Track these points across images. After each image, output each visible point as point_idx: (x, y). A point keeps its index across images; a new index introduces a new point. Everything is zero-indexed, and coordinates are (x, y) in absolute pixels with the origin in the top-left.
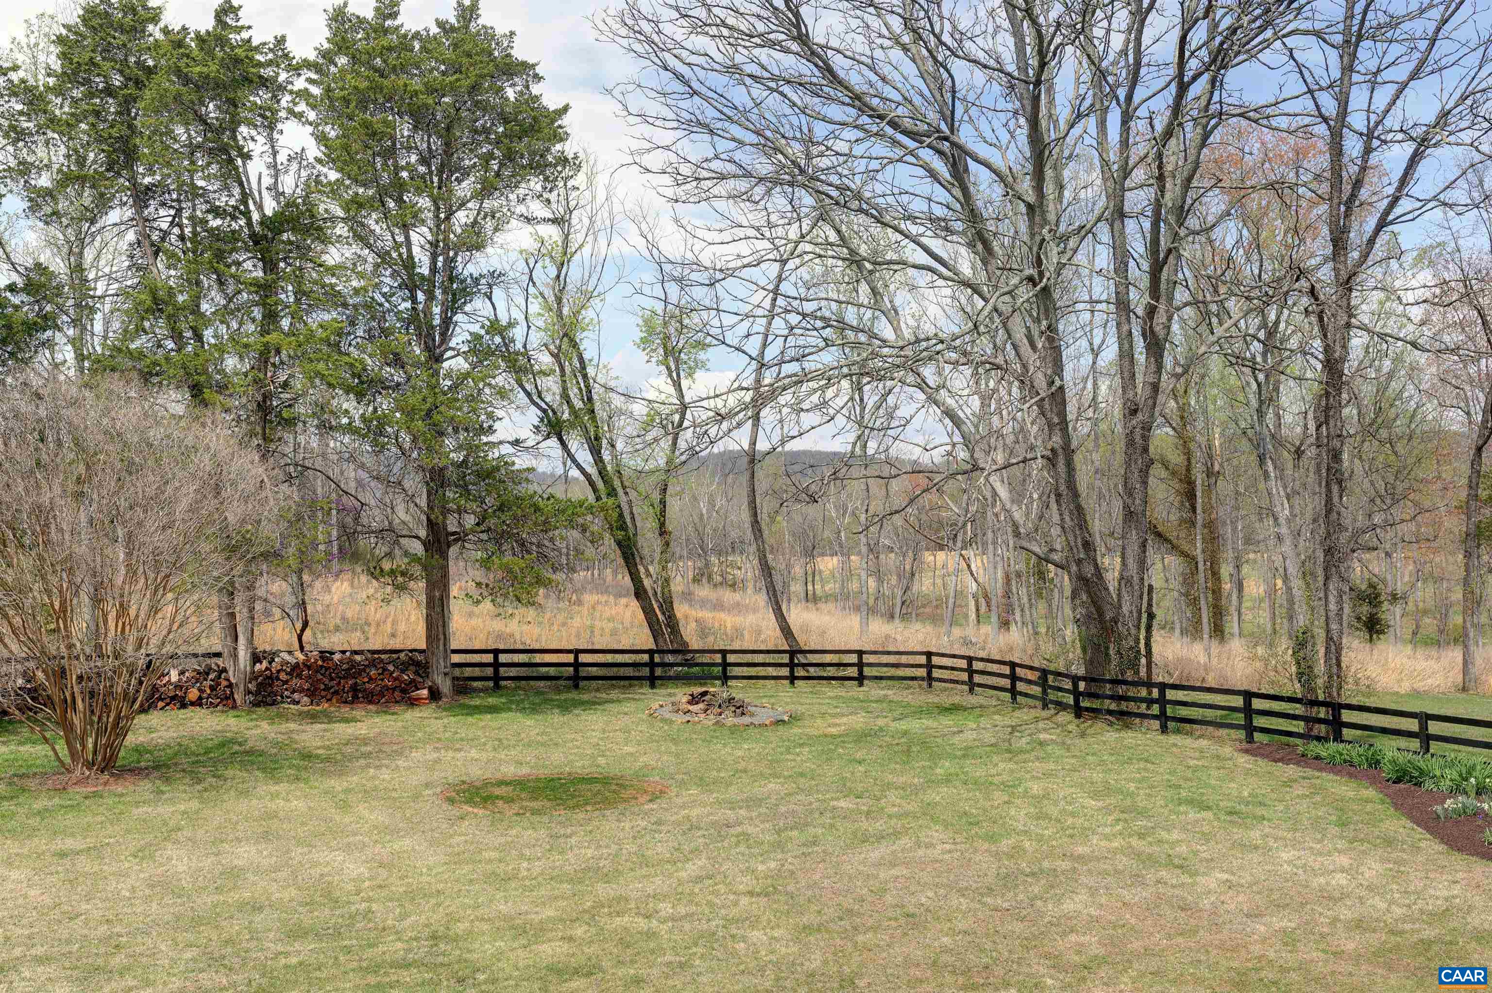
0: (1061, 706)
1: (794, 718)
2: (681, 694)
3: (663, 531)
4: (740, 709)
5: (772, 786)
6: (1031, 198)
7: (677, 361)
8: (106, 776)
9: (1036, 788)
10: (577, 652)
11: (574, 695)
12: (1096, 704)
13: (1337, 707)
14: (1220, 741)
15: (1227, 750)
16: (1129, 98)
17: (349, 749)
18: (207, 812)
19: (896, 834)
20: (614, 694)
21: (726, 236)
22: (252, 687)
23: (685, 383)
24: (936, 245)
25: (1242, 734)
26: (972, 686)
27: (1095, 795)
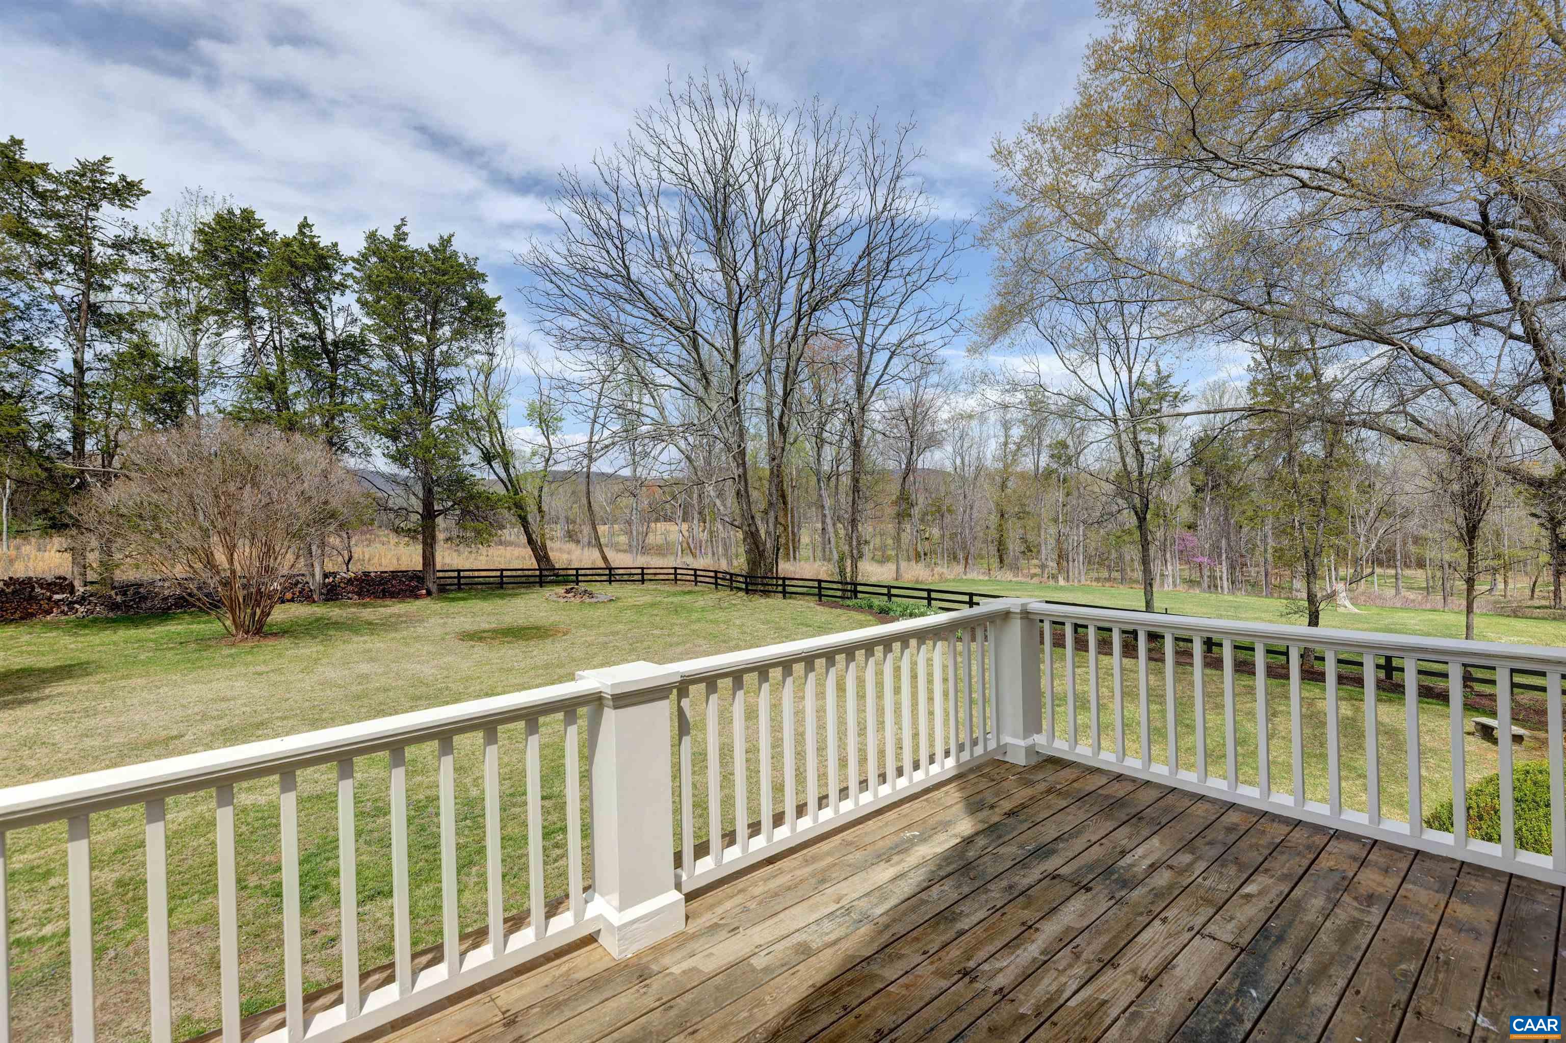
0: (740, 589)
1: (618, 598)
2: (561, 590)
3: (540, 510)
4: (591, 595)
5: (620, 626)
6: (732, 362)
7: (547, 426)
8: (257, 637)
9: (738, 622)
10: (502, 570)
11: (502, 591)
12: (754, 588)
13: (856, 585)
14: (808, 601)
15: (812, 604)
16: (775, 321)
17: (393, 620)
18: (330, 651)
19: (684, 643)
20: (523, 590)
21: (584, 368)
22: (324, 591)
23: (551, 437)
24: (684, 378)
25: (817, 598)
26: (696, 582)
27: (763, 623)
